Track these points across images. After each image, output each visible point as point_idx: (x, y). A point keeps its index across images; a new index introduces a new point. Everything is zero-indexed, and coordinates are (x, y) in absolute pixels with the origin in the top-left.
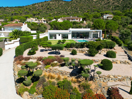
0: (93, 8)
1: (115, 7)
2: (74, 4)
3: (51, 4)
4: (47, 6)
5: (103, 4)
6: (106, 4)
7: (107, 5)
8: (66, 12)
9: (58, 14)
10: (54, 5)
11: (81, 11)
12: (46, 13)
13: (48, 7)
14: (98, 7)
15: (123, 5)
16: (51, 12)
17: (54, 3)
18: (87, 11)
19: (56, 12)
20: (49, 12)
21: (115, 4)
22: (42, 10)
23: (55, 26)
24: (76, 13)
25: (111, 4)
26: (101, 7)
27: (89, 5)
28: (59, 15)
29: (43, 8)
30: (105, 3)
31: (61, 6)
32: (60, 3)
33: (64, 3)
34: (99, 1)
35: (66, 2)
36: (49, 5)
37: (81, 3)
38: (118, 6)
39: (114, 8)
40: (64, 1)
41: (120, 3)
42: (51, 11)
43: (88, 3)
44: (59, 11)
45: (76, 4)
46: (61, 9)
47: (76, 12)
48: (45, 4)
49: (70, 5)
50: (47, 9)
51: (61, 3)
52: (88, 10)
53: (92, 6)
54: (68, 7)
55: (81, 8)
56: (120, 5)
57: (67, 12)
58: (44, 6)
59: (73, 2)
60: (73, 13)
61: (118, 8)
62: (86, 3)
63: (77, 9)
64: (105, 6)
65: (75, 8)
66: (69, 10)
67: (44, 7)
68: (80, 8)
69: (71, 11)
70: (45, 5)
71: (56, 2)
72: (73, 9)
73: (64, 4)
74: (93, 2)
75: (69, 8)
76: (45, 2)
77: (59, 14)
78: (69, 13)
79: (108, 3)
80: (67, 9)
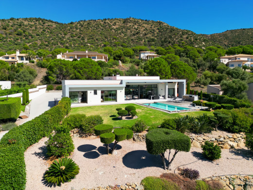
0: (113, 39)
1: (148, 41)
2: (77, 29)
3: (26, 26)
4: (17, 29)
5: (129, 34)
6: (134, 35)
7: (136, 37)
8: (61, 43)
9: (45, 46)
10: (34, 28)
11: (92, 44)
12: (16, 43)
13: (19, 30)
14: (121, 38)
15: (161, 39)
16: (27, 41)
17: (33, 23)
18: (103, 45)
19: (39, 43)
20: (21, 40)
21: (148, 36)
22: (4, 36)
23: (61, 69)
24: (82, 46)
25: (142, 35)
26: (126, 39)
27: (105, 33)
28: (47, 48)
29: (8, 32)
30: (133, 33)
31: (49, 31)
32: (47, 24)
33: (55, 26)
34: (122, 29)
35: (58, 23)
36: (20, 26)
37: (90, 29)
38: (153, 40)
39: (147, 43)
40: (55, 23)
41: (156, 35)
42: (26, 39)
43: (102, 30)
44: (46, 39)
45: (80, 30)
46: (49, 37)
47: (82, 44)
48: (11, 24)
49: (69, 30)
50: (18, 35)
51: (49, 26)
52: (104, 43)
53: (110, 36)
54: (65, 34)
55: (91, 37)
56: (156, 38)
57: (64, 44)
58: (10, 27)
59: (74, 25)
60: (77, 45)
61: (153, 43)
62: (99, 31)
63: (83, 39)
64: (133, 38)
65: (79, 38)
66: (68, 39)
67: (10, 29)
68: (88, 38)
69: (71, 43)
70: (12, 26)
71: (37, 22)
72: (75, 38)
73: (56, 28)
74: (111, 30)
75: (67, 37)
76: (12, 19)
77: (47, 46)
78: (67, 45)
79: (137, 34)
80: (63, 37)
